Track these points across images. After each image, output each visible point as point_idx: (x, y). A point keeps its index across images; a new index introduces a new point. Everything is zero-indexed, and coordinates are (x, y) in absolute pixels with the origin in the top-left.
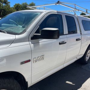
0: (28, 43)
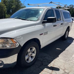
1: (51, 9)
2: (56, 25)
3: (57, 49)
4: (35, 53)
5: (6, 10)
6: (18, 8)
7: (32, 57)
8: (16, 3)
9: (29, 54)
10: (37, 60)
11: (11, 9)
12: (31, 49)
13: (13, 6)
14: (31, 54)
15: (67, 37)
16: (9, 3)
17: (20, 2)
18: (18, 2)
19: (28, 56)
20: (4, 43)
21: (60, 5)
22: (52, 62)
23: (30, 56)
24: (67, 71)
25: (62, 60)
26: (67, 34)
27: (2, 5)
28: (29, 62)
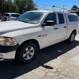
0: (40, 28)
1: (53, 13)
2: (58, 28)
3: (58, 51)
4: (33, 53)
5: (18, 10)
6: (30, 8)
7: (30, 56)
8: (29, 3)
9: (27, 53)
10: (35, 59)
11: (24, 9)
12: (29, 48)
13: (26, 6)
14: (30, 53)
15: (73, 40)
16: (22, 3)
17: (33, 2)
18: (31, 2)
19: (26, 54)
20: (5, 41)
21: (64, 8)
22: (49, 62)
23: (28, 54)
24: (59, 70)
25: (59, 61)
26: (73, 38)
27: (15, 5)
28: (27, 60)
